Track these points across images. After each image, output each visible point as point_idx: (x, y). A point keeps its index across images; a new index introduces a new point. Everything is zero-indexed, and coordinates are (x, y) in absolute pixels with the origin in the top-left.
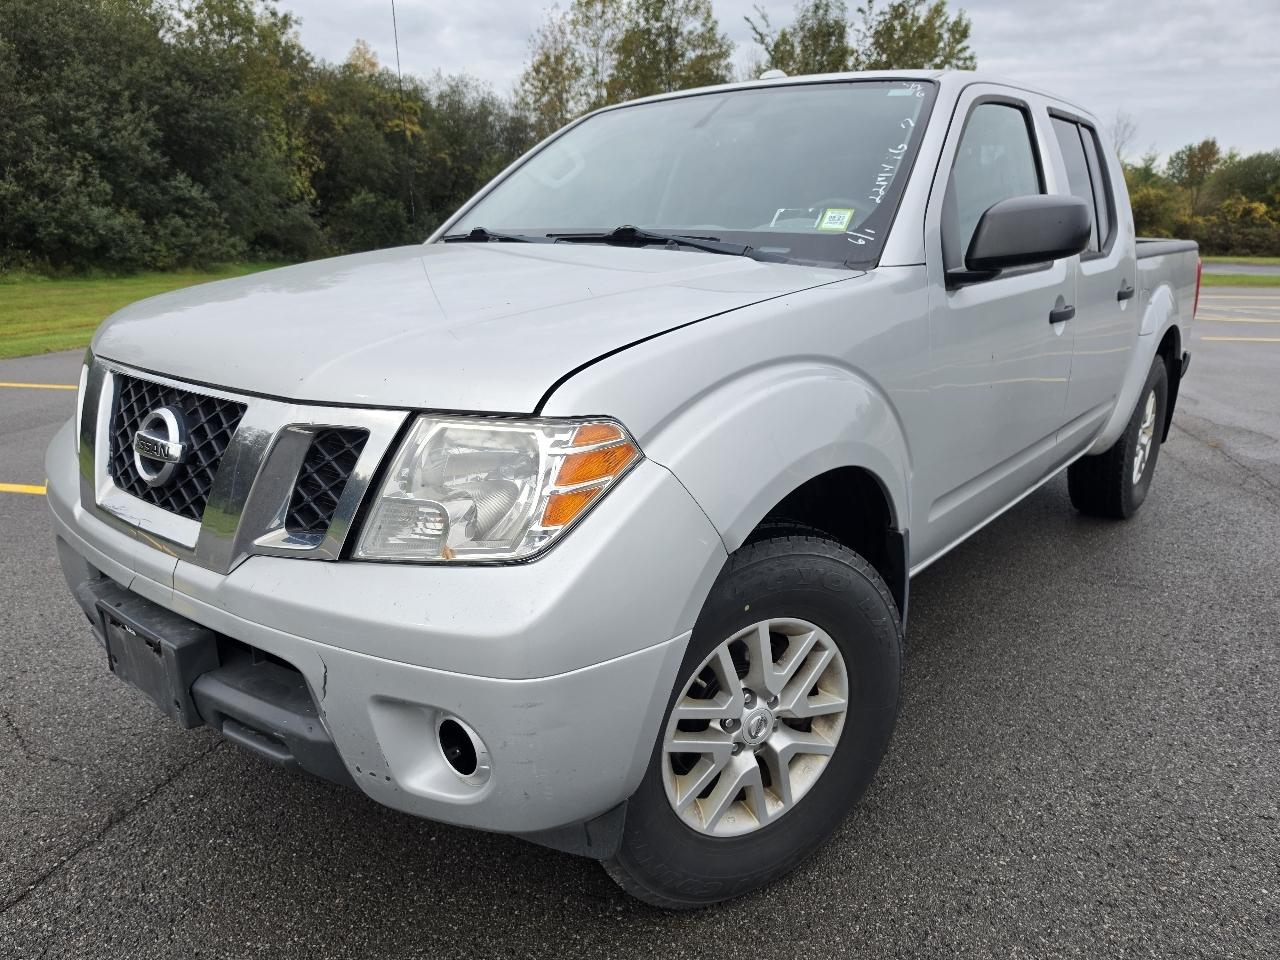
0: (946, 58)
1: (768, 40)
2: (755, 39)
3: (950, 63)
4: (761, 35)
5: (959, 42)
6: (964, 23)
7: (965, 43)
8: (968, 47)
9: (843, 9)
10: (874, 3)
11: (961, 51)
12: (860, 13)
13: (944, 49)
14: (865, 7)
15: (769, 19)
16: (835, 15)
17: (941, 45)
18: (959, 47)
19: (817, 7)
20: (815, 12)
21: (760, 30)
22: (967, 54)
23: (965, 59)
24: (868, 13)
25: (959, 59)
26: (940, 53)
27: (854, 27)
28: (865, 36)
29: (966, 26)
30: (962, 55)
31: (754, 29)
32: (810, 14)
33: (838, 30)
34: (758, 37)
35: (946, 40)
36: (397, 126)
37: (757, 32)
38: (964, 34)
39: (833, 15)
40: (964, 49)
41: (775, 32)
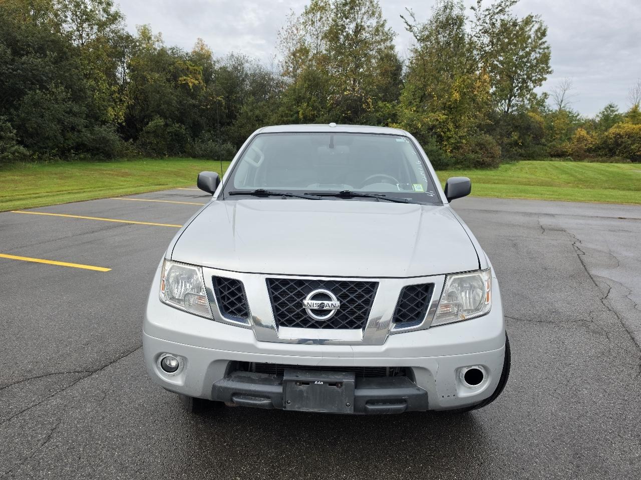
0: (532, 48)
1: (415, 29)
2: (407, 29)
3: (535, 51)
4: (410, 26)
5: (541, 39)
6: (543, 28)
7: (543, 40)
8: (546, 42)
9: (462, 8)
10: (482, 2)
11: (541, 44)
12: (473, 10)
13: (531, 43)
14: (476, 5)
15: (415, 16)
16: (457, 12)
17: (530, 41)
18: (540, 42)
19: (446, 7)
20: (444, 11)
21: (410, 24)
22: (545, 46)
23: (544, 49)
24: (478, 10)
25: (540, 49)
26: (529, 45)
27: (468, 20)
28: (477, 25)
29: (545, 29)
30: (542, 47)
31: (406, 23)
32: (441, 12)
33: (459, 21)
34: (408, 27)
35: (533, 38)
36: (185, 80)
37: (408, 24)
38: (544, 34)
39: (456, 12)
40: (544, 43)
41: (419, 24)
